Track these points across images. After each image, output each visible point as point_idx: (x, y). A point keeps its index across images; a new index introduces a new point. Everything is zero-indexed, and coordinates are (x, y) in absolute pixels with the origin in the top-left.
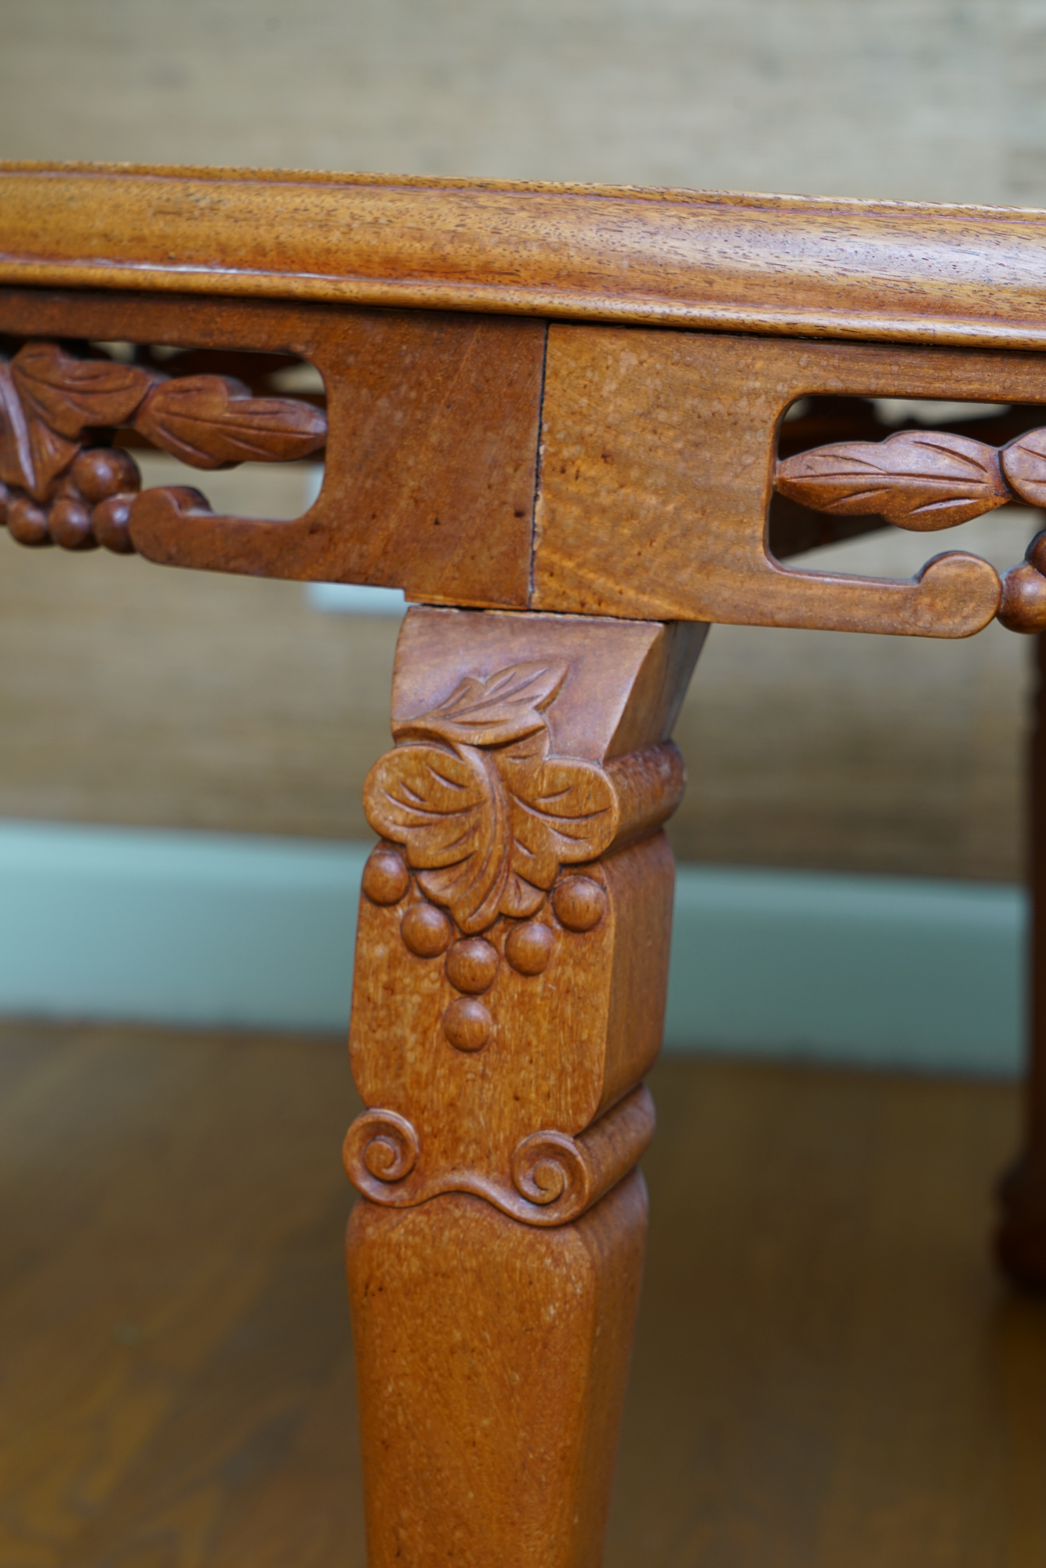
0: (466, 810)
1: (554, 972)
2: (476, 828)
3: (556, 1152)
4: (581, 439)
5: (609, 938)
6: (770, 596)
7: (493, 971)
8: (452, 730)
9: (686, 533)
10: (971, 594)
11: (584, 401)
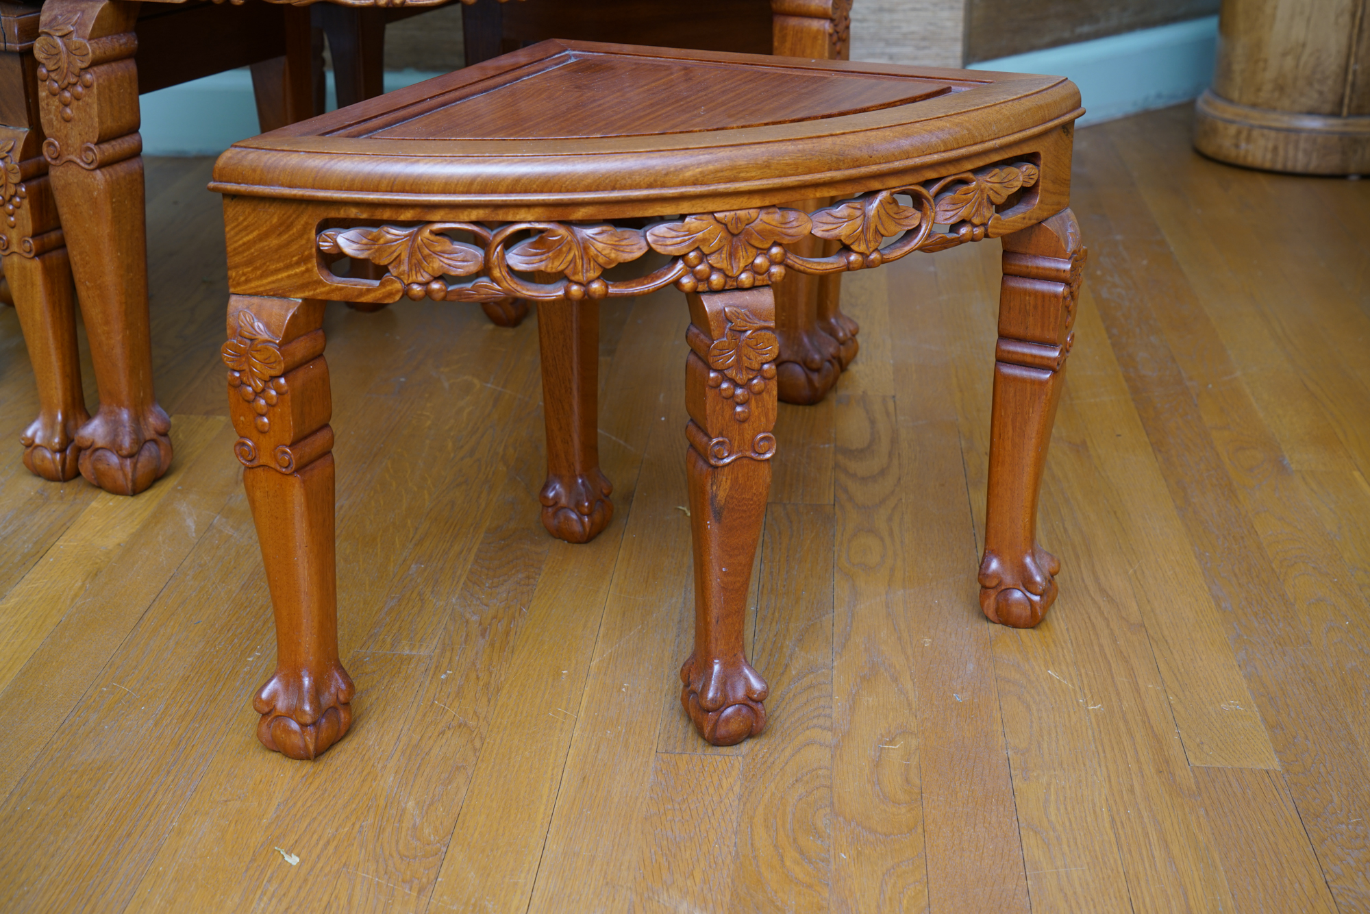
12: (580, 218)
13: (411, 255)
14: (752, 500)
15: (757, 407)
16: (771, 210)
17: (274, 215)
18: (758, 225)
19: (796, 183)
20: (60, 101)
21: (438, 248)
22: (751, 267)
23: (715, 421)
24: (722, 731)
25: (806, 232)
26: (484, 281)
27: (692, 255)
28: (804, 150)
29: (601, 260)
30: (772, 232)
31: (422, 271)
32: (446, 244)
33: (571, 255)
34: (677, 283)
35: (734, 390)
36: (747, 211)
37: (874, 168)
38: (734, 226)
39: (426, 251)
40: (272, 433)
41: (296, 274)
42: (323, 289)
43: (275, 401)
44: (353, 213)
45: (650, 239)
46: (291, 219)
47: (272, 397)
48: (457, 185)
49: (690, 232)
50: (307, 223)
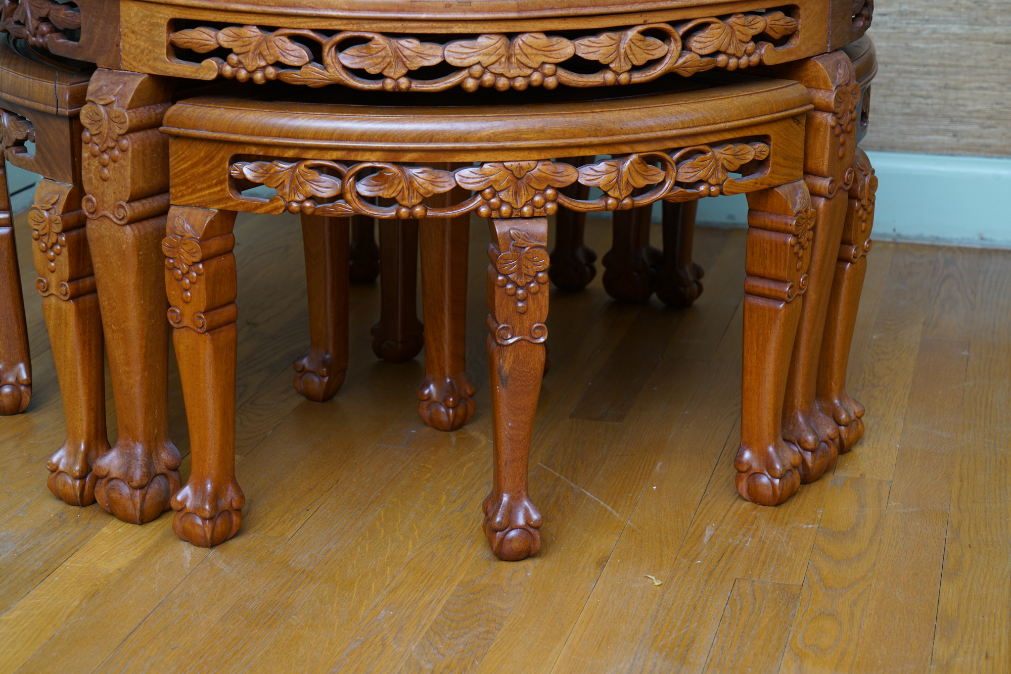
0: (99, 121)
1: (120, 161)
2: (101, 125)
3: (123, 207)
4: (128, 28)
5: (130, 154)
6: (168, 68)
7: (108, 161)
8: (96, 101)
9: (150, 52)
10: (211, 69)
11: (128, 18)
12: (407, 161)
13: (292, 181)
14: (530, 372)
15: (534, 304)
16: (546, 163)
17: (202, 151)
18: (535, 172)
19: (563, 144)
20: (99, 162)
21: (310, 178)
22: (531, 203)
23: (501, 311)
24: (507, 548)
25: (573, 180)
26: (341, 202)
27: (488, 191)
28: (570, 121)
29: (422, 191)
30: (546, 179)
31: (298, 193)
32: (315, 175)
33: (401, 186)
34: (476, 210)
35: (516, 290)
36: (528, 162)
37: (624, 137)
38: (518, 172)
39: (302, 179)
40: (192, 303)
41: (214, 192)
42: (232, 203)
43: (195, 280)
44: (254, 150)
45: (457, 178)
46: (213, 154)
47: (193, 277)
48: (323, 134)
49: (485, 175)
50: (223, 157)
